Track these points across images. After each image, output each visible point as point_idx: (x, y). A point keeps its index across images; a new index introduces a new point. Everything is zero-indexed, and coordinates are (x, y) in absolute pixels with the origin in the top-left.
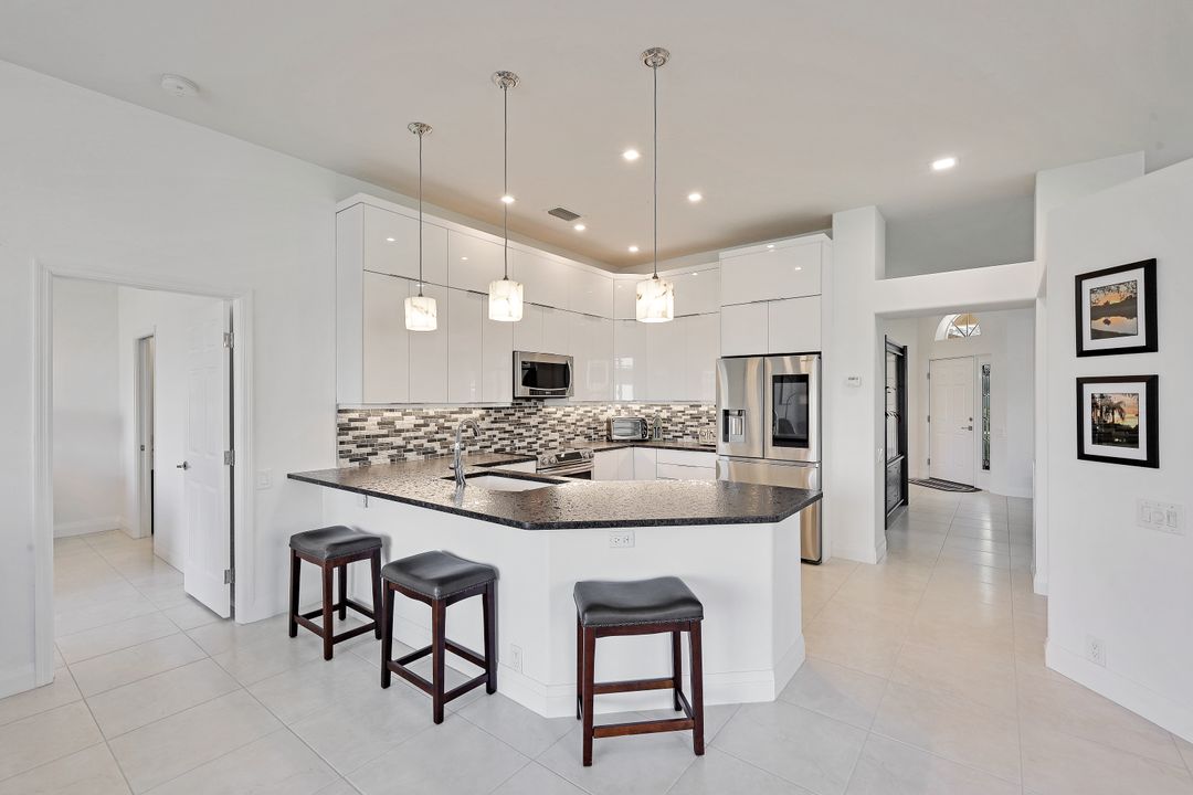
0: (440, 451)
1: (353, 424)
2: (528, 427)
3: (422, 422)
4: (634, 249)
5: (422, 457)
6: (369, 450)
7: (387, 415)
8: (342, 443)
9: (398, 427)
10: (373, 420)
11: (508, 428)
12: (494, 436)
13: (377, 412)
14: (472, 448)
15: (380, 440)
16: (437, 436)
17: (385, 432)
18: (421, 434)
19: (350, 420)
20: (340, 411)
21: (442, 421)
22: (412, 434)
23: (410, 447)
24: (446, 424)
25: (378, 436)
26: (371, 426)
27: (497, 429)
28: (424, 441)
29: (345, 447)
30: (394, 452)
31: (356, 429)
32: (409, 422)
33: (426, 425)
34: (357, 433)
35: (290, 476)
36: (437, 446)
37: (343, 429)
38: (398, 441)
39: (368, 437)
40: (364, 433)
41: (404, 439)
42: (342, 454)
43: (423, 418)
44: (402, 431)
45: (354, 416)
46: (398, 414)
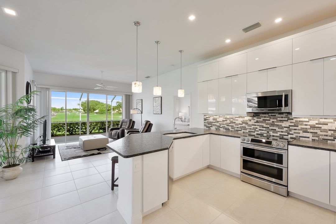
0: (231, 130)
1: (207, 119)
3: (225, 119)
5: (225, 130)
6: (210, 125)
7: (215, 117)
8: (205, 123)
9: (218, 121)
10: (211, 118)
12: (257, 128)
13: (212, 116)
14: (244, 131)
15: (213, 123)
16: (230, 125)
17: (214, 121)
18: (224, 123)
19: (206, 118)
20: (204, 115)
21: (232, 120)
22: (222, 123)
23: (221, 126)
24: (234, 121)
25: (212, 122)
26: (211, 120)
27: (257, 125)
28: (226, 126)
29: (205, 124)
30: (217, 127)
31: (208, 120)
32: (221, 119)
33: (226, 121)
34: (208, 121)
36: (230, 128)
37: (205, 120)
38: (218, 124)
39: (210, 122)
41: (219, 124)
42: (205, 125)
43: (225, 118)
44: (219, 122)
45: (207, 116)
46: (218, 117)
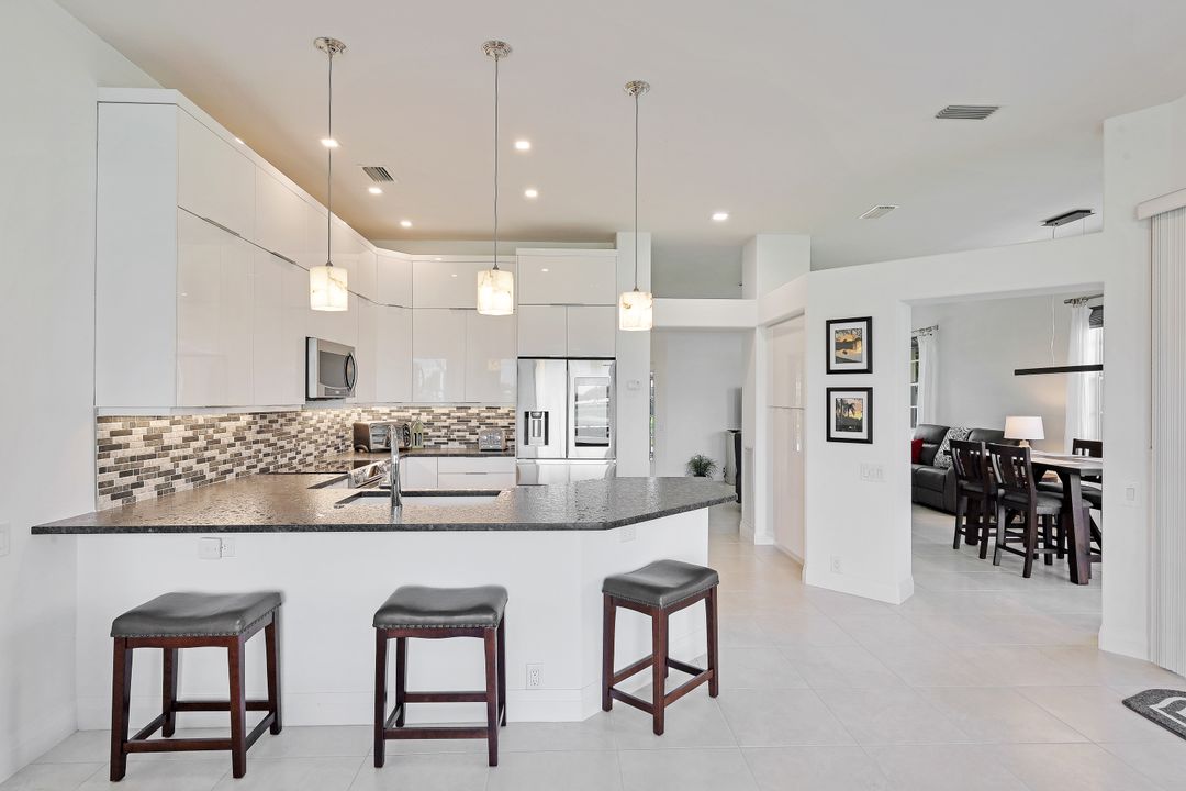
0: (210, 475)
1: (116, 440)
2: (289, 438)
3: (190, 433)
4: (406, 224)
5: (191, 486)
6: (133, 479)
7: (154, 424)
8: (102, 470)
9: (166, 444)
10: (140, 432)
11: (273, 440)
12: (260, 451)
13: (144, 420)
15: (147, 464)
16: (207, 454)
17: (151, 450)
18: (189, 451)
19: (113, 434)
20: (100, 420)
21: (211, 431)
22: (180, 452)
23: (179, 471)
24: (216, 437)
25: (143, 458)
26: (136, 445)
27: (262, 442)
28: (192, 462)
29: (106, 477)
30: (161, 480)
31: (118, 447)
32: (175, 435)
33: (195, 439)
34: (119, 453)
35: (36, 531)
36: (206, 468)
37: (104, 448)
38: (165, 464)
39: (133, 459)
40: (128, 453)
41: (173, 459)
42: (104, 488)
43: (192, 428)
44: (169, 448)
45: (117, 426)
46: (166, 423)
